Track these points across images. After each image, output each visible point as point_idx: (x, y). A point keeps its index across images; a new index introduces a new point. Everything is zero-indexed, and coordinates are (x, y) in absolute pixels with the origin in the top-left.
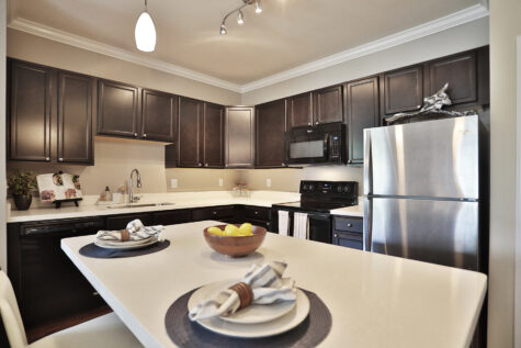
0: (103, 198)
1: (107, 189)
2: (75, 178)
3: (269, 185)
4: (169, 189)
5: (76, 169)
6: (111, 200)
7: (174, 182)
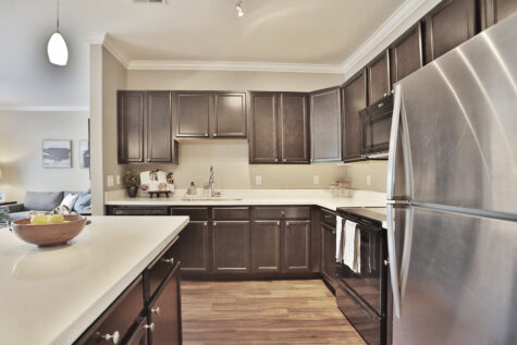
0: (189, 192)
1: (192, 184)
2: (169, 176)
3: (369, 183)
4: (253, 185)
5: (170, 168)
6: (195, 193)
7: (259, 179)
